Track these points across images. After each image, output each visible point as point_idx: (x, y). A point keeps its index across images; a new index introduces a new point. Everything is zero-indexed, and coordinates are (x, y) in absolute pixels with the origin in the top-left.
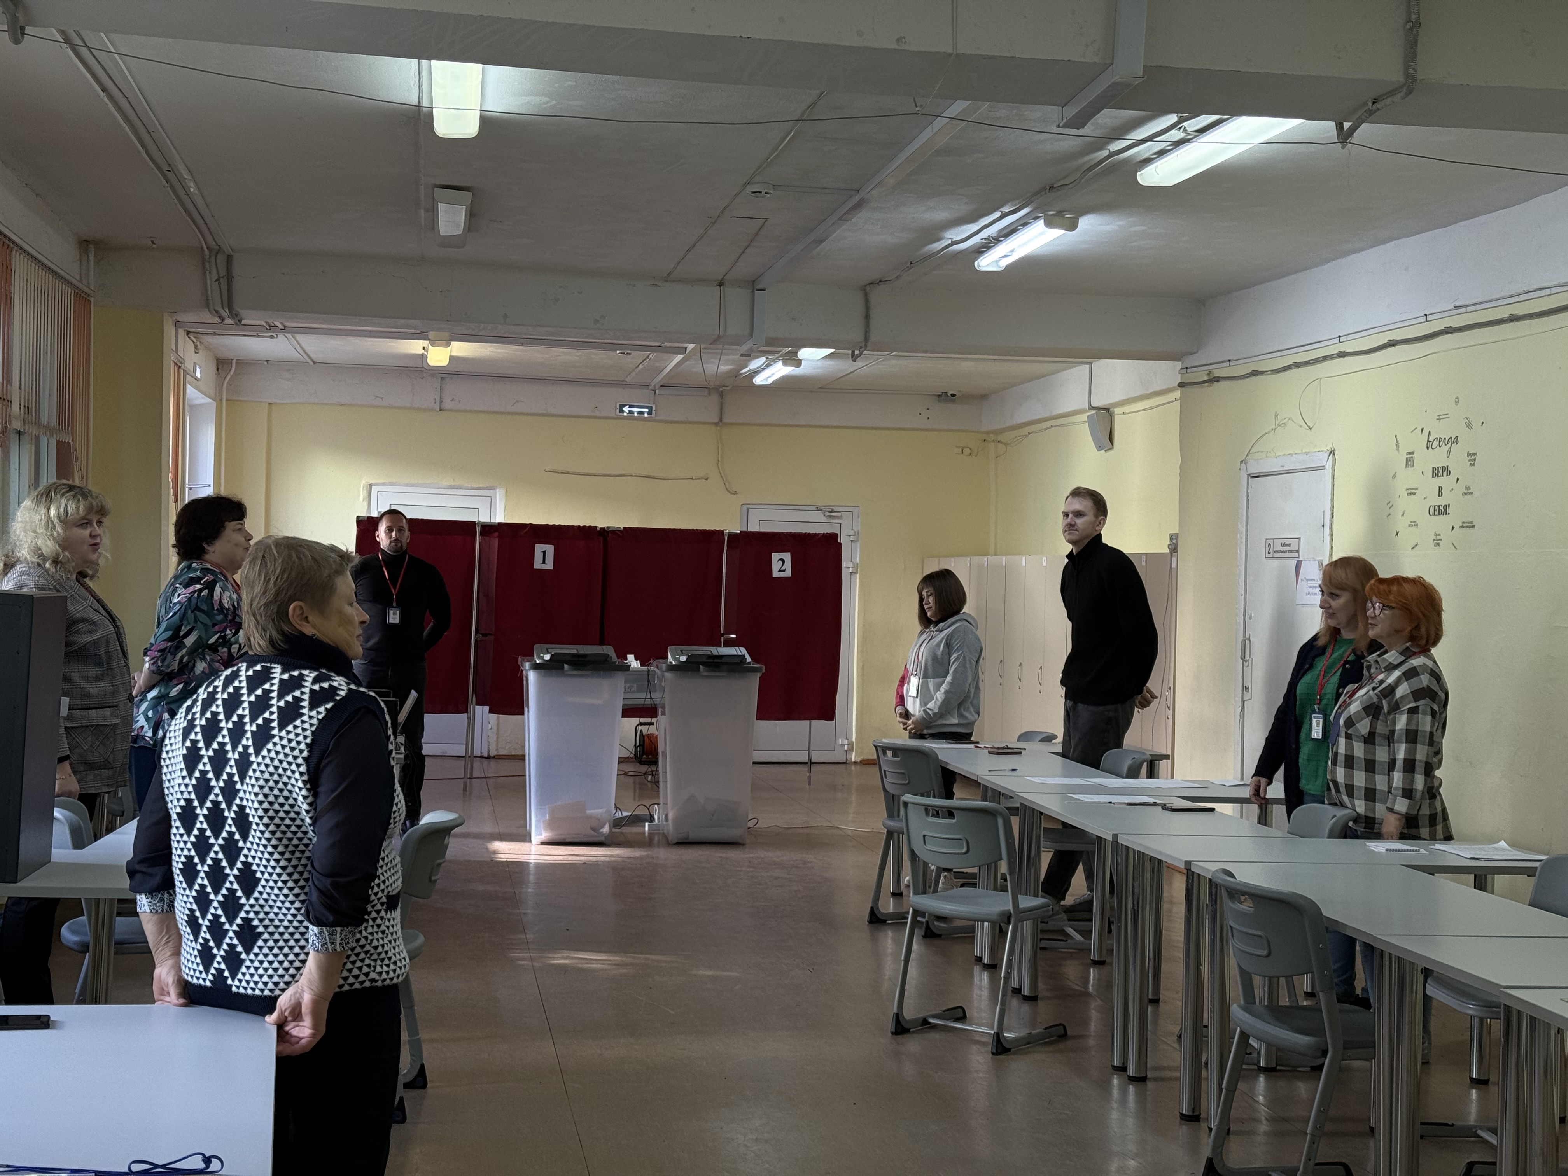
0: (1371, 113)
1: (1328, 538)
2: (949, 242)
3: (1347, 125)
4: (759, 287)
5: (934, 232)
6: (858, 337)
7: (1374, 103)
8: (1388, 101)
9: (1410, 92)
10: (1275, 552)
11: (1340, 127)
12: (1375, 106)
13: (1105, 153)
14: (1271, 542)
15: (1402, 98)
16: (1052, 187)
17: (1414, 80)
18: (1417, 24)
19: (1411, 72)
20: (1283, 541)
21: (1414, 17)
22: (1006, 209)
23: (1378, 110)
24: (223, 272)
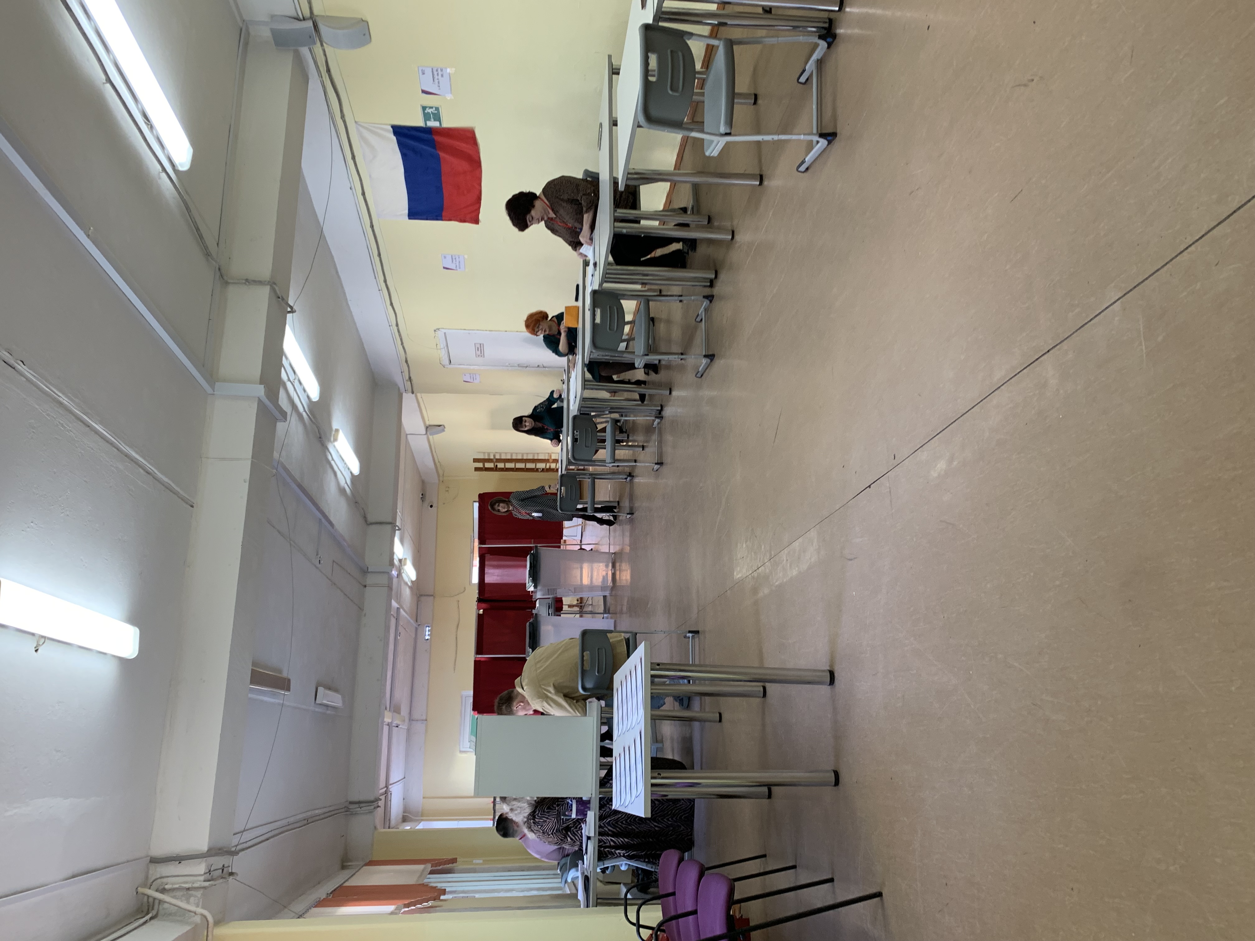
0: (283, 299)
1: (474, 332)
2: (346, 485)
3: (289, 309)
4: (366, 569)
5: (342, 491)
6: (389, 527)
7: (279, 298)
8: (278, 292)
9: (275, 284)
10: (481, 353)
11: (289, 312)
13: (304, 414)
14: (477, 356)
15: (277, 286)
16: (320, 438)
17: (269, 281)
18: (247, 280)
19: (266, 283)
20: (477, 350)
21: (244, 281)
22: (330, 458)
23: (282, 296)
24: (357, 806)
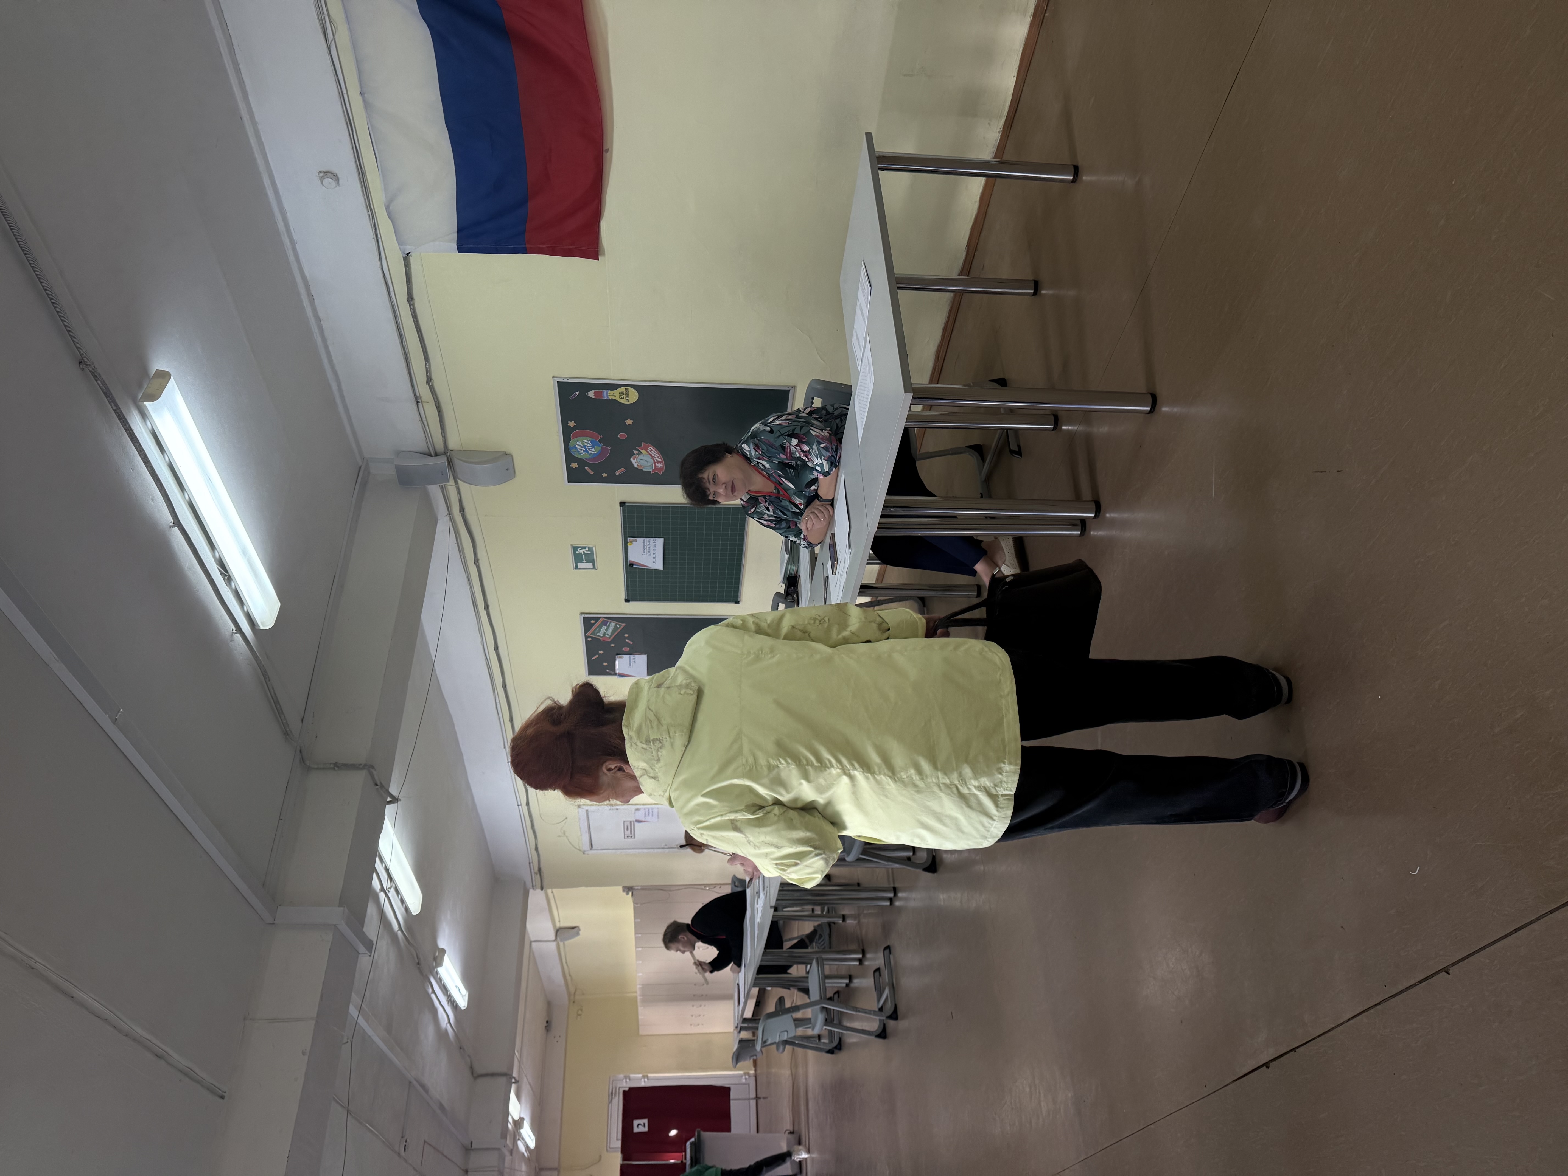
0: (382, 786)
2: (448, 1025)
3: (389, 799)
4: (470, 1146)
5: (442, 1035)
6: (503, 1080)
7: (377, 785)
8: (376, 777)
9: (372, 767)
10: (631, 833)
11: (389, 803)
12: (379, 784)
13: (399, 932)
14: (626, 837)
15: (375, 770)
16: (418, 964)
17: (365, 765)
18: (336, 764)
19: (362, 766)
20: (625, 830)
21: (332, 766)
22: (430, 990)
23: (381, 783)
